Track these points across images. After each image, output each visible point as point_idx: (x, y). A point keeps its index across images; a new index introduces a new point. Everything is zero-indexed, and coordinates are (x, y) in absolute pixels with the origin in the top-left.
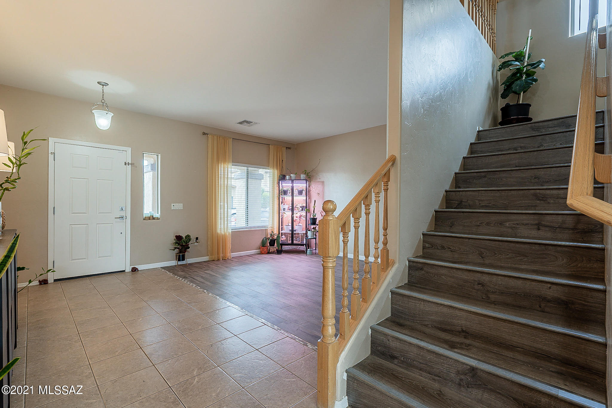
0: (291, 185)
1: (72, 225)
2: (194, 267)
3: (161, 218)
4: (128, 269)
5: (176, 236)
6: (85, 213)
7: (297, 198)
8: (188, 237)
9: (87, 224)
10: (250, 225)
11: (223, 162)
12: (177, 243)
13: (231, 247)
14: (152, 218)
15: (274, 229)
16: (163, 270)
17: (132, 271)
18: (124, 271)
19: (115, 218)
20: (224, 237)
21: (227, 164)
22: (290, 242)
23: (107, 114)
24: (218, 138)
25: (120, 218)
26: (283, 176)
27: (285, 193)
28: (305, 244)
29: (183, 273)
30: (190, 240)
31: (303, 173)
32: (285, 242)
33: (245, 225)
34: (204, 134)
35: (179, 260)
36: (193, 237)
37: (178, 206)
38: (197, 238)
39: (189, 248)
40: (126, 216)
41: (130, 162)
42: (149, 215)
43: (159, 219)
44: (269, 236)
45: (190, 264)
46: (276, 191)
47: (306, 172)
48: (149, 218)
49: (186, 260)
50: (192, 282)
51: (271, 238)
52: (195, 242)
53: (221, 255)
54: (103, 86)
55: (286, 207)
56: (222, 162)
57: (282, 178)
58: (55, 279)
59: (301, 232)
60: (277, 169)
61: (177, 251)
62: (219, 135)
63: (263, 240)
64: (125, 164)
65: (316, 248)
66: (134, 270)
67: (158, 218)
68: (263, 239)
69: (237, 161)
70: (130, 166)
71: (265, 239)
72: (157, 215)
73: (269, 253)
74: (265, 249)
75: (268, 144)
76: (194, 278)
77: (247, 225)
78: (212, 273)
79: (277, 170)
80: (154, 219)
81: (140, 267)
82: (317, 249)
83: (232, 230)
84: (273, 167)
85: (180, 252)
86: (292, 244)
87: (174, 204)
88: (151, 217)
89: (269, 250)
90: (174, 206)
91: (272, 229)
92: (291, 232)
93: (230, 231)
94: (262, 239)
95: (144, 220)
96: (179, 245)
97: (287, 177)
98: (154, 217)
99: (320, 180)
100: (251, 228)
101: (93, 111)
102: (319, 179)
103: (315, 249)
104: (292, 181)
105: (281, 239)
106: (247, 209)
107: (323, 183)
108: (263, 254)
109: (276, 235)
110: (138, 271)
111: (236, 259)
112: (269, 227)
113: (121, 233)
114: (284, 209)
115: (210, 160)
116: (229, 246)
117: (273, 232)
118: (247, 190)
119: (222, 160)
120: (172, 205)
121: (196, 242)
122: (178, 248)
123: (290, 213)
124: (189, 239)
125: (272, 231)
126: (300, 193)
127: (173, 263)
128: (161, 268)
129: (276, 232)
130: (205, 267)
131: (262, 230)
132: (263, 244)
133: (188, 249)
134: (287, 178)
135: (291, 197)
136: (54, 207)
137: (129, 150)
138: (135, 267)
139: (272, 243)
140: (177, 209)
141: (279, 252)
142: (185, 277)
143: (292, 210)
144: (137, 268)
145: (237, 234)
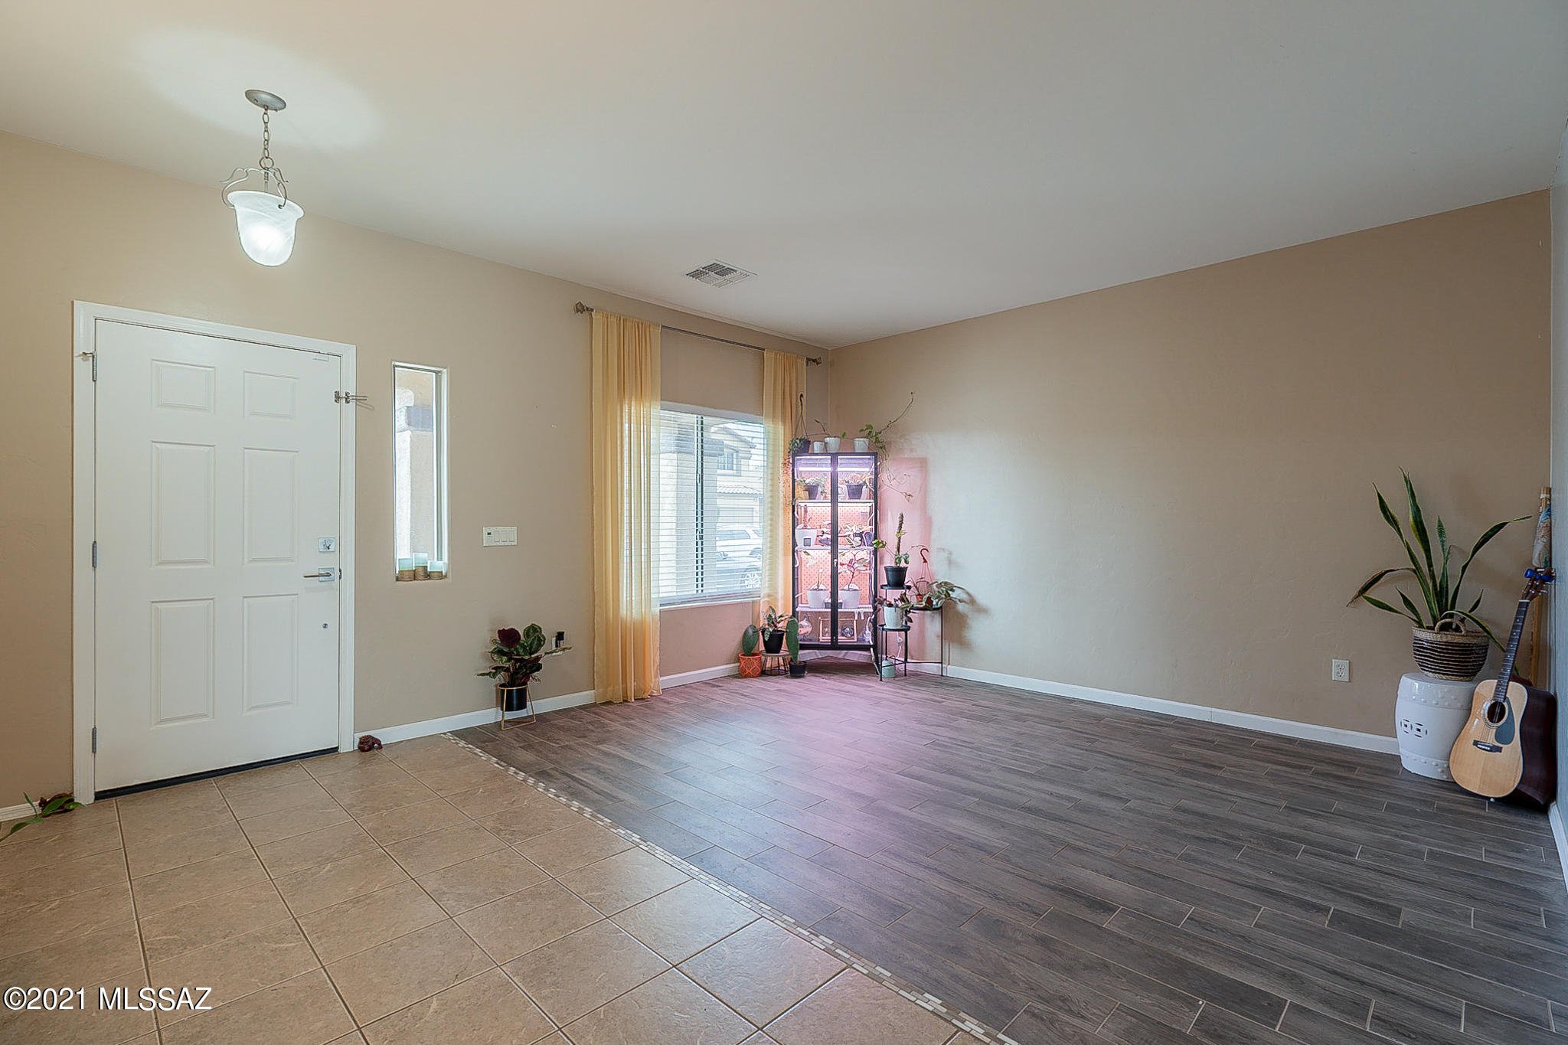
0: (830, 469)
1: (156, 602)
2: (561, 728)
3: (450, 575)
4: (348, 744)
5: (499, 631)
6: (204, 562)
7: (848, 508)
8: (533, 630)
9: (212, 599)
10: (708, 591)
11: (636, 398)
12: (500, 653)
13: (658, 660)
14: (423, 574)
15: (776, 600)
16: (462, 744)
17: (361, 749)
18: (335, 749)
19: (306, 577)
20: (640, 629)
21: (647, 404)
22: (826, 638)
23: (280, 206)
24: (622, 321)
25: (323, 575)
26: (804, 442)
27: (812, 491)
28: (871, 646)
29: (529, 757)
30: (540, 642)
31: (861, 433)
32: (810, 640)
33: (695, 592)
34: (580, 309)
35: (509, 708)
36: (549, 633)
37: (505, 535)
38: (560, 636)
39: (539, 668)
40: (340, 571)
41: (352, 393)
42: (414, 565)
43: (446, 576)
44: (763, 622)
45: (542, 718)
46: (781, 488)
47: (870, 432)
48: (414, 575)
49: (528, 703)
50: (574, 795)
51: (771, 630)
52: (554, 648)
53: (632, 685)
54: (266, 108)
55: (812, 534)
56: (633, 398)
57: (801, 447)
58: (97, 790)
59: (860, 610)
60: (784, 423)
61: (501, 678)
62: (624, 315)
63: (745, 633)
64: (338, 398)
65: (906, 659)
66: (368, 745)
67: (442, 572)
68: (747, 630)
69: (673, 397)
70: (352, 404)
71: (750, 631)
72: (439, 564)
73: (764, 673)
74: (754, 664)
75: (759, 348)
76: (572, 778)
77: (700, 592)
78: (623, 752)
79: (784, 426)
80: (428, 576)
81: (386, 735)
82: (909, 660)
83: (661, 605)
84: (774, 417)
85: (512, 683)
86: (834, 645)
87: (492, 529)
88: (420, 570)
89: (765, 665)
90: (489, 534)
91: (768, 601)
92: (830, 610)
93: (656, 609)
94: (743, 633)
95: (397, 579)
96: (509, 660)
97: (817, 446)
98: (429, 570)
99: (914, 455)
100: (713, 598)
101: (231, 196)
102: (911, 450)
103: (903, 660)
104: (834, 457)
105: (801, 631)
106: (700, 543)
107: (923, 463)
108: (747, 676)
109: (783, 619)
110: (380, 747)
111: (674, 695)
112: (762, 595)
113: (325, 626)
114: (807, 542)
115: (597, 394)
116: (653, 657)
117: (773, 611)
118: (700, 484)
119: (634, 393)
120: (485, 530)
121: (557, 646)
122: (508, 670)
123: (825, 553)
124: (539, 640)
125: (771, 607)
126: (855, 492)
127: (491, 715)
128: (454, 733)
129: (783, 609)
130: (591, 727)
131: (741, 603)
132: (747, 648)
133: (539, 670)
134: (815, 448)
135: (830, 504)
136: (95, 542)
137: (350, 352)
138: (370, 737)
139: (774, 645)
140: (498, 544)
141: (797, 670)
142: (542, 775)
143: (834, 543)
144: (377, 740)
145: (674, 618)
